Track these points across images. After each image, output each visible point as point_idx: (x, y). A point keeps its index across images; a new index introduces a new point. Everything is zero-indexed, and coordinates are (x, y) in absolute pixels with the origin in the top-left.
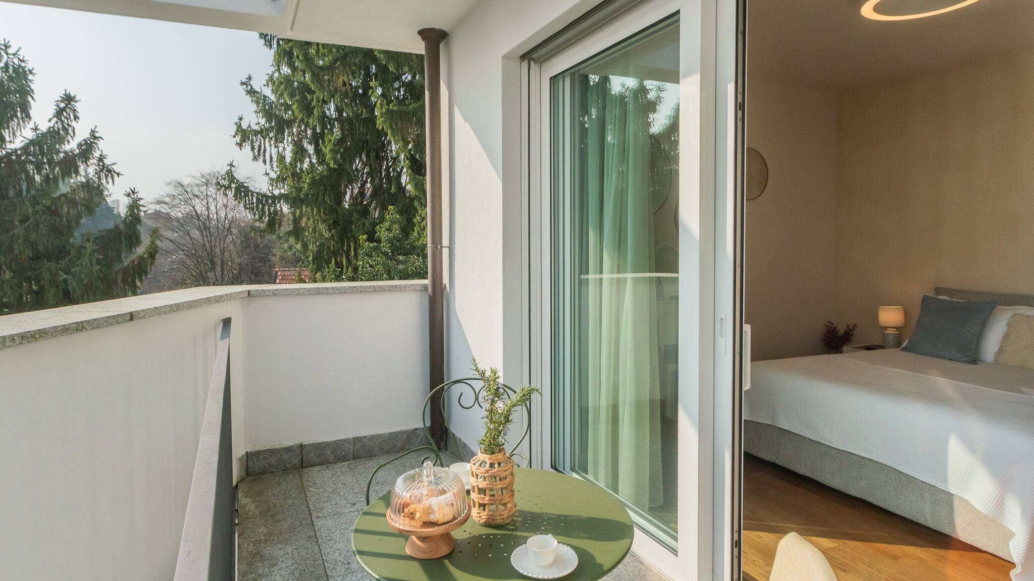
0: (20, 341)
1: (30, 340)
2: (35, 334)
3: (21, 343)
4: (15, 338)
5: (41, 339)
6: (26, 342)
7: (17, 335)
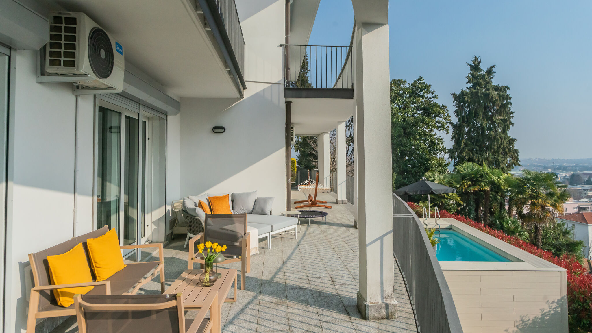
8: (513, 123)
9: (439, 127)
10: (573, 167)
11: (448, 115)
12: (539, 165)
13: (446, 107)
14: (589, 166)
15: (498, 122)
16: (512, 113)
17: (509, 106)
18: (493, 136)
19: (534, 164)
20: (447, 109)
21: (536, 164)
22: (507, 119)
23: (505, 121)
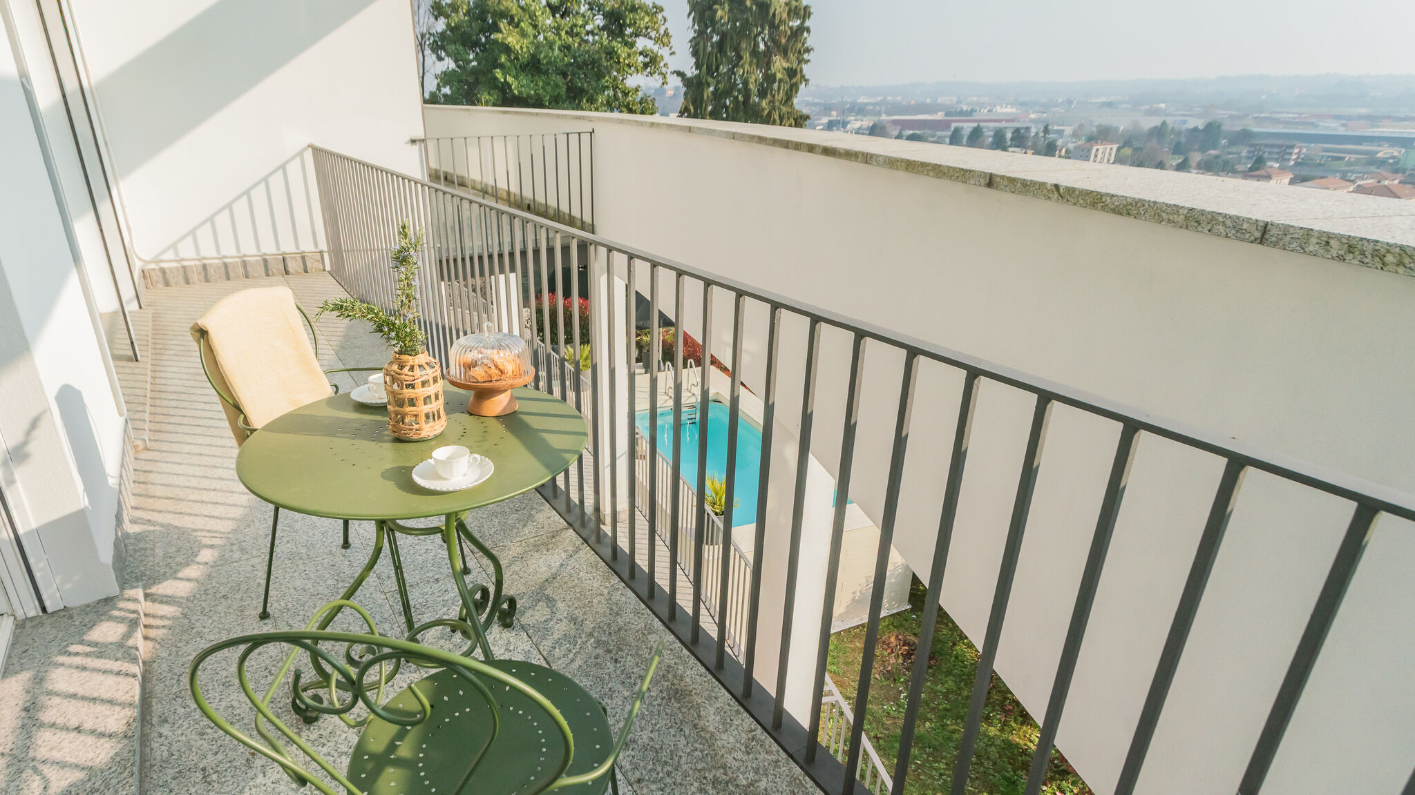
0: (1341, 252)
1: (1366, 260)
2: (1388, 251)
3: (1341, 259)
4: (1332, 242)
5: (1401, 270)
6: (1357, 262)
7: (1339, 238)
8: (808, 80)
9: (646, 65)
10: (875, 104)
11: (665, 32)
12: (816, 101)
13: (662, 10)
14: (904, 103)
15: (779, 76)
16: (808, 50)
17: (805, 34)
19: (806, 99)
20: (664, 13)
21: (810, 99)
22: (796, 70)
23: (792, 73)
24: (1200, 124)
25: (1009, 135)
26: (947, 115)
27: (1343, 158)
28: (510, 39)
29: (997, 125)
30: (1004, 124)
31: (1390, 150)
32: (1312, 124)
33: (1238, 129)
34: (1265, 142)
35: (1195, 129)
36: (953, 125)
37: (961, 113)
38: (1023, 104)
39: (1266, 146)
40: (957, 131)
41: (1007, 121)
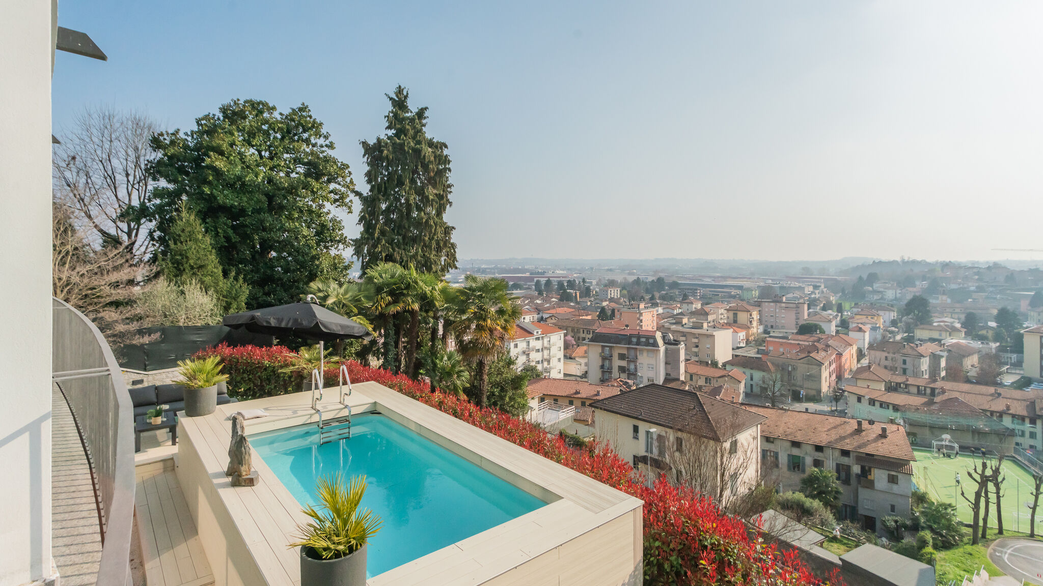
8: (451, 202)
9: (336, 201)
11: (350, 181)
13: (348, 167)
15: (431, 198)
16: (450, 186)
17: (448, 174)
18: (424, 220)
20: (349, 170)
22: (443, 195)
23: (441, 197)
24: (655, 278)
25: (566, 284)
26: (531, 274)
27: (718, 295)
28: (217, 163)
29: (558, 279)
30: (561, 279)
31: (736, 291)
32: (700, 280)
33: (671, 281)
34: (684, 287)
35: (653, 281)
36: (535, 279)
37: (538, 273)
38: (568, 269)
39: (685, 289)
40: (538, 282)
41: (563, 277)
